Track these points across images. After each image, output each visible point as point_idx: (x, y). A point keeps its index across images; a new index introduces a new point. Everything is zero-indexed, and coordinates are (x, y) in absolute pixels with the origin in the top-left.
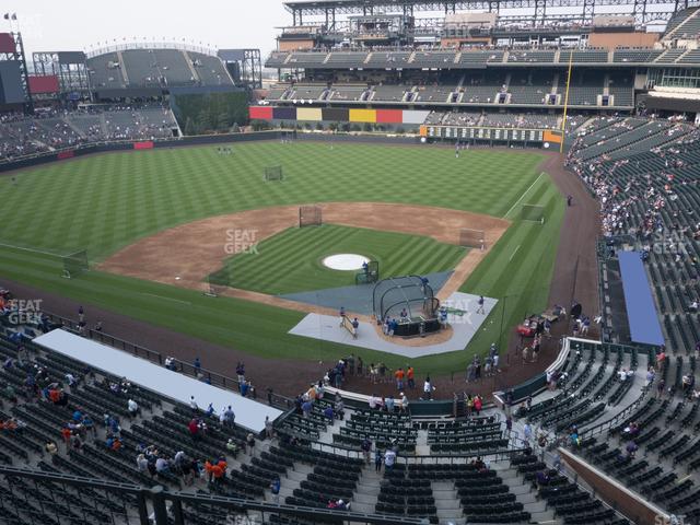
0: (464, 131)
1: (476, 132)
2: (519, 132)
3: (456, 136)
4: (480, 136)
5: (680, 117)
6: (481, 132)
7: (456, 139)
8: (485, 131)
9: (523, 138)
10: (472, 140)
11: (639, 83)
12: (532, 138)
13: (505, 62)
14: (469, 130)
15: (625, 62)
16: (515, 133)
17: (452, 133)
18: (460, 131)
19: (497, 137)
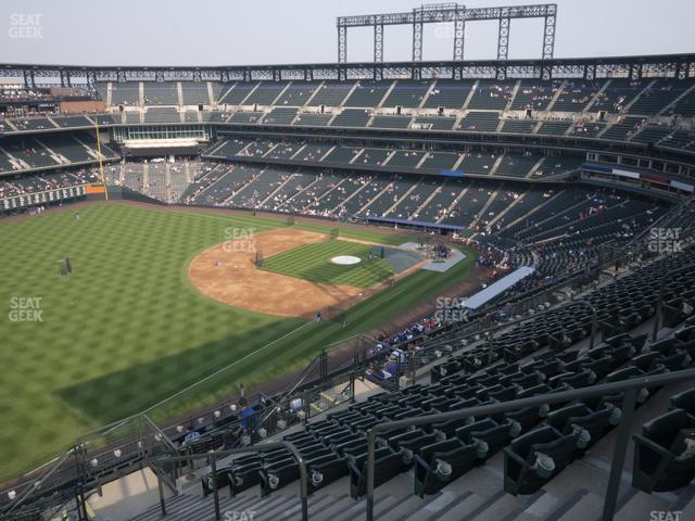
0: (22, 199)
1: (33, 198)
2: (68, 191)
3: (14, 206)
4: (37, 201)
5: (159, 160)
6: (37, 197)
7: (14, 210)
8: (40, 196)
9: (72, 195)
10: (30, 206)
11: (102, 139)
12: (78, 194)
13: (16, 131)
14: (26, 198)
15: (106, 124)
16: (65, 192)
17: (10, 204)
18: (18, 201)
19: (52, 199)
